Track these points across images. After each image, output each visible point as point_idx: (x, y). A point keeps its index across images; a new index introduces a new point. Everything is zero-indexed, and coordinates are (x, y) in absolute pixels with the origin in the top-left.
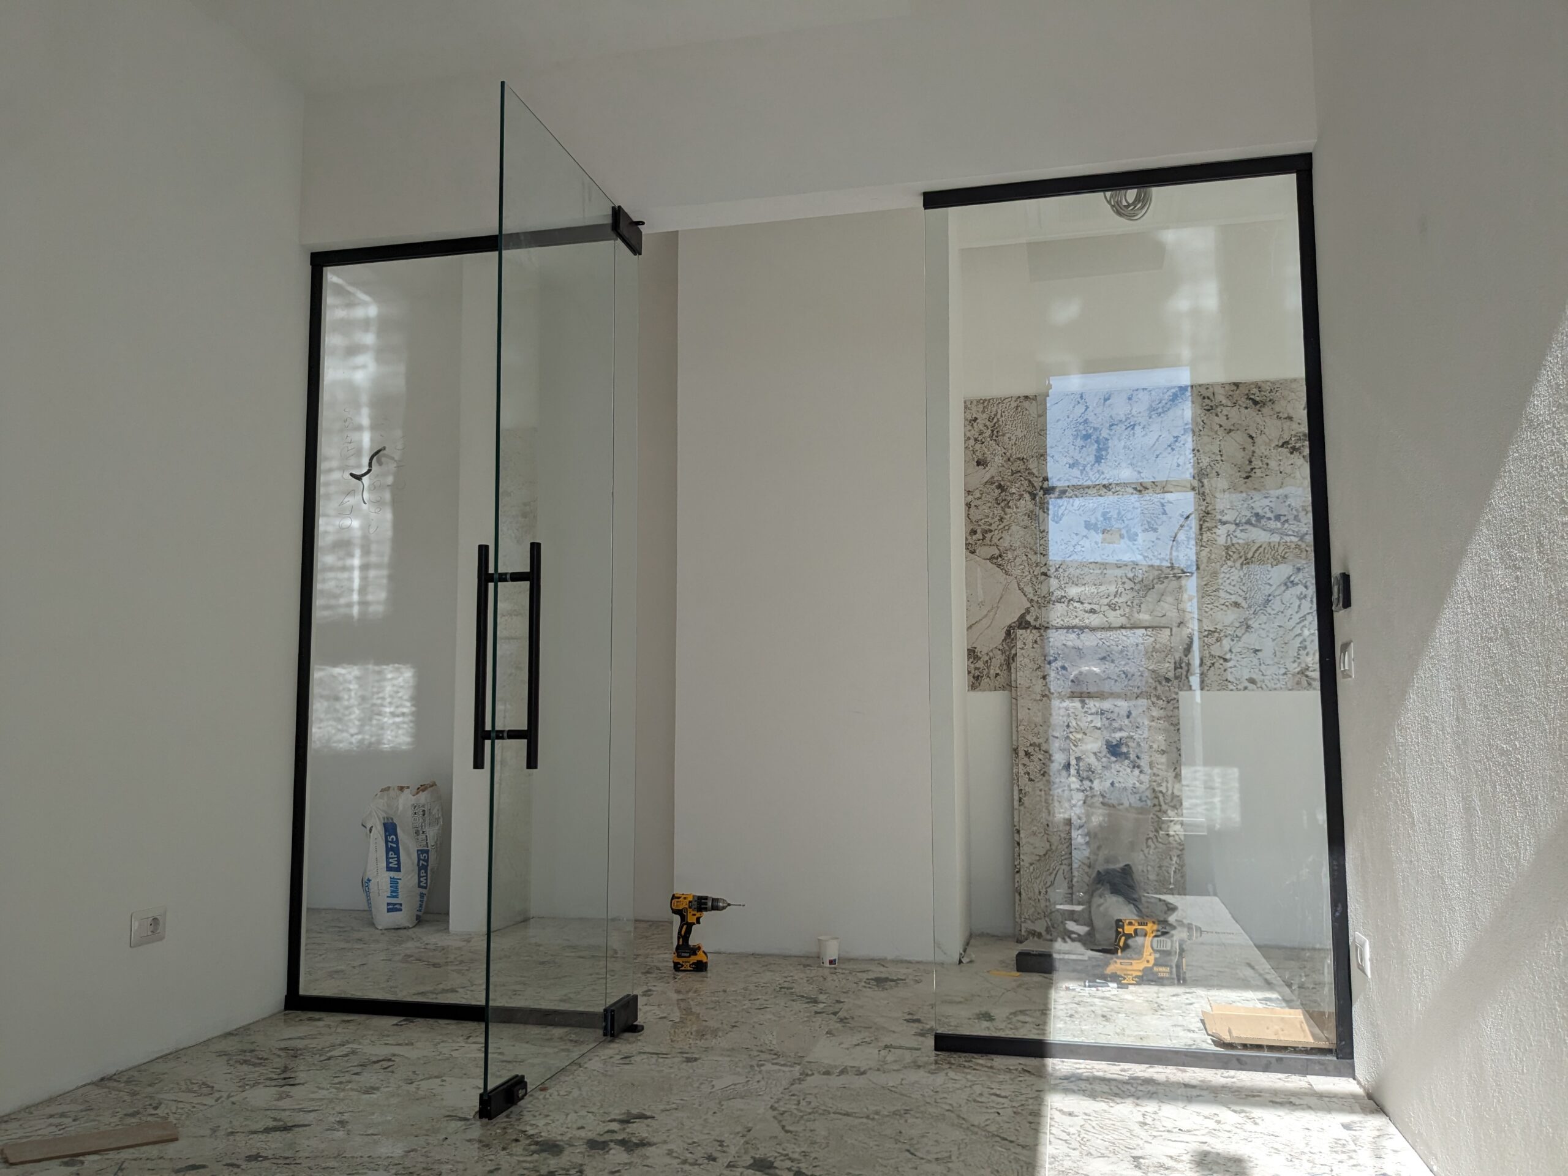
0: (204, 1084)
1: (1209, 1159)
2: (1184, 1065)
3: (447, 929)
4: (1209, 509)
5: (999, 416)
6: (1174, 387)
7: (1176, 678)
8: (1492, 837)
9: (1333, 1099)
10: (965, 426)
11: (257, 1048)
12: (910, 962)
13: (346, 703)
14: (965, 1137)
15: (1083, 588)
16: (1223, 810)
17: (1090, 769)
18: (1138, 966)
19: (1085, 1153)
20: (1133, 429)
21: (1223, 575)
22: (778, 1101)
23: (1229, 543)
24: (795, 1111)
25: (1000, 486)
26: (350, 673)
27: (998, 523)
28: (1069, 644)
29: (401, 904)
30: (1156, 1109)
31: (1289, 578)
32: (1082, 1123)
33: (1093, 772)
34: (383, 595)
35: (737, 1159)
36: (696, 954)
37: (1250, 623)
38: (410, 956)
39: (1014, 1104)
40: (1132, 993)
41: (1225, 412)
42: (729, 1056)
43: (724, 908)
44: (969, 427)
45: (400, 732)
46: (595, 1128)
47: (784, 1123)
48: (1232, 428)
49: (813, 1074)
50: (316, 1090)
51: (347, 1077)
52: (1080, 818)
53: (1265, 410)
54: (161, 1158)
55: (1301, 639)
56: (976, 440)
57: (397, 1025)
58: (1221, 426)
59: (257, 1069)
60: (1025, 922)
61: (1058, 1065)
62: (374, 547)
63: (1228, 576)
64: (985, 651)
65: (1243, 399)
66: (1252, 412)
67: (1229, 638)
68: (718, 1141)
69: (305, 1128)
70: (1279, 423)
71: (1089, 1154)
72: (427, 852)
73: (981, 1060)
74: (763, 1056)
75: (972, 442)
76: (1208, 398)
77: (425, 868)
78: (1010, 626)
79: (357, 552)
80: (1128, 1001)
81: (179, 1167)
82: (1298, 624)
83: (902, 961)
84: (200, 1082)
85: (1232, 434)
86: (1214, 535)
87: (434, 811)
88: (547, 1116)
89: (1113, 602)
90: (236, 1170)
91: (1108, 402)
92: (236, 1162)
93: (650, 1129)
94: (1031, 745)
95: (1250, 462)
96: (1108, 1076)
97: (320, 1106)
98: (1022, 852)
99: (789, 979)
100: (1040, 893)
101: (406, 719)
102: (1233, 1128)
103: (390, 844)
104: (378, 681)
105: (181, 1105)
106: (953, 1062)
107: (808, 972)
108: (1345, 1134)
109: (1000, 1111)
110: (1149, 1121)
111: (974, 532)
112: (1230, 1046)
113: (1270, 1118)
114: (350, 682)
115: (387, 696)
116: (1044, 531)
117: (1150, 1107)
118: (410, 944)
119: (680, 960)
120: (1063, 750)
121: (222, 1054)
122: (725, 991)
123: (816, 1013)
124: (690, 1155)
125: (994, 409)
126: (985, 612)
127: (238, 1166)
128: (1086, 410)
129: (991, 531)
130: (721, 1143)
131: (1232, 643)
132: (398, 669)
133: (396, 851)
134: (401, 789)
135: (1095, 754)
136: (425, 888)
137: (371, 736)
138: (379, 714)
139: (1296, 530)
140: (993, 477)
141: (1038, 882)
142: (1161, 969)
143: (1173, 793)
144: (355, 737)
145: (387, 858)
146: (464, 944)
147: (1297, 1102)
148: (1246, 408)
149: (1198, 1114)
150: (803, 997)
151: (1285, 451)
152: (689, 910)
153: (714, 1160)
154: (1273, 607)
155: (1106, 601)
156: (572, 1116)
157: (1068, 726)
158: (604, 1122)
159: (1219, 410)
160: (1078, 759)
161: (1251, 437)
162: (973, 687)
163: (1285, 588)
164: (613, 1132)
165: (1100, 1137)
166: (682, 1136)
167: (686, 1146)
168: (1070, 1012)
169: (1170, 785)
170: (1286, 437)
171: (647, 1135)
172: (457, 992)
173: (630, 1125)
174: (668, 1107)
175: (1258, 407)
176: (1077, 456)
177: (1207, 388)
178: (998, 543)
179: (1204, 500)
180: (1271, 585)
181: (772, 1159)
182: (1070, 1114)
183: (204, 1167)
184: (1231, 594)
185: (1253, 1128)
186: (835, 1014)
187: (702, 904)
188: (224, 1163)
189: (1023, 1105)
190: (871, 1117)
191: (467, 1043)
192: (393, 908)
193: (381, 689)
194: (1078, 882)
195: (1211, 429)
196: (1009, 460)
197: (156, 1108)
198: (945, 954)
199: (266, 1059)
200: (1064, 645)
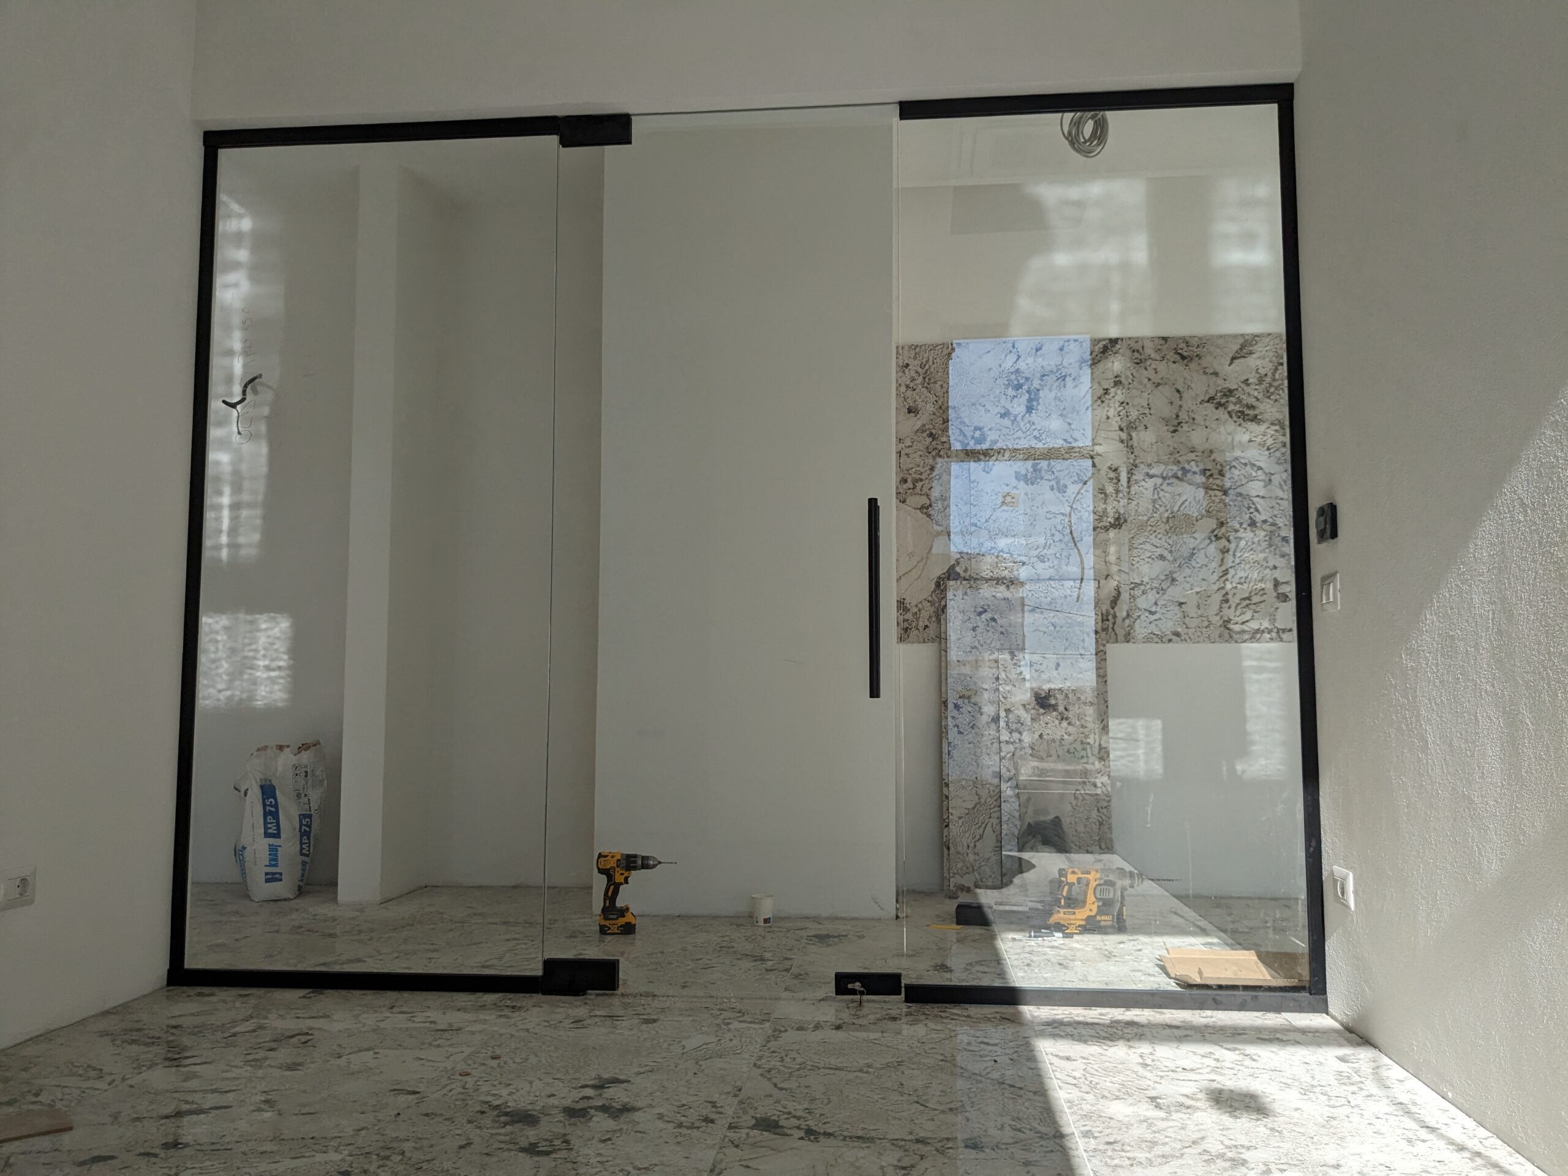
0: (89, 1066)
1: (1225, 1096)
2: (1160, 1007)
3: (335, 899)
4: (1137, 462)
5: (931, 363)
6: (1104, 340)
7: (1103, 630)
9: (1317, 1034)
10: (897, 372)
11: (145, 1027)
12: (844, 919)
13: (212, 656)
14: (970, 1086)
15: (1012, 540)
16: (1146, 762)
17: (1019, 721)
18: (1081, 915)
19: (1099, 1096)
20: (1064, 380)
21: (1149, 528)
22: (760, 1058)
23: (1156, 496)
24: (781, 1068)
25: (931, 435)
26: (217, 622)
27: (928, 472)
28: (999, 595)
29: (281, 874)
30: (1151, 1050)
31: (1213, 531)
32: (1085, 1067)
33: (1022, 724)
34: (256, 537)
35: (736, 1120)
36: (624, 916)
37: (1175, 575)
38: (300, 927)
39: (1007, 1051)
40: (1077, 942)
41: (1153, 366)
42: (690, 1016)
43: (654, 866)
44: (901, 374)
45: (276, 687)
46: (568, 1097)
47: (774, 1080)
48: (1160, 381)
49: (786, 1031)
50: (228, 1068)
51: (261, 1054)
52: (1009, 771)
53: (1192, 365)
54: (56, 1150)
55: (1223, 592)
56: (907, 387)
57: (304, 997)
58: (1149, 380)
59: (151, 1049)
60: (953, 877)
61: (1029, 1011)
62: (246, 485)
63: (1154, 529)
64: (914, 603)
65: (1171, 354)
66: (1179, 367)
67: (1155, 590)
68: (710, 1102)
69: (227, 1110)
70: (1204, 378)
71: (1103, 1097)
72: (310, 816)
73: (956, 1010)
74: (726, 1014)
75: (903, 389)
76: (1138, 351)
77: (307, 834)
78: (939, 578)
79: (227, 490)
80: (1079, 950)
81: (82, 1159)
82: (1221, 577)
83: (837, 918)
84: (86, 1066)
85: (1159, 388)
86: (1141, 489)
87: (318, 773)
88: (509, 1085)
89: (1042, 553)
90: (153, 1160)
91: (1039, 353)
92: (153, 1151)
93: (630, 1094)
94: (960, 697)
95: (1177, 416)
96: (1090, 1020)
97: (238, 1085)
98: (950, 806)
99: (726, 938)
100: (968, 846)
101: (283, 674)
102: (1234, 1066)
103: (268, 808)
104: (250, 632)
105: (66, 1091)
106: (927, 1012)
107: (743, 931)
108: (1343, 1067)
109: (996, 1059)
110: (1149, 1062)
111: (905, 481)
112: (1190, 986)
113: (1268, 1055)
114: (217, 632)
115: (260, 648)
116: (974, 481)
117: (1145, 1048)
118: (294, 916)
119: (607, 923)
120: (992, 702)
121: (104, 1034)
122: (662, 952)
123: (767, 970)
124: (683, 1119)
125: (926, 355)
126: (915, 563)
127: (155, 1155)
128: (1018, 359)
129: (921, 480)
130: (713, 1104)
131: (1157, 596)
132: (274, 619)
133: (275, 816)
134: (281, 748)
135: (1024, 706)
136: (307, 856)
137: (242, 692)
138: (252, 667)
139: (1221, 484)
140: (924, 425)
141: (967, 835)
142: (1103, 918)
143: (1100, 745)
144: (224, 693)
145: (265, 823)
146: (358, 914)
147: (1285, 1038)
148: (1174, 362)
149: (1195, 1053)
150: (747, 955)
151: (1210, 406)
152: (617, 869)
153: (712, 1121)
154: (1198, 560)
155: (1036, 553)
156: (537, 1084)
157: (997, 679)
158: (575, 1088)
159: (1148, 363)
160: (1008, 711)
161: (1178, 391)
162: (901, 640)
163: (1208, 541)
164: (588, 1098)
165: (1108, 1080)
166: (668, 1099)
167: (675, 1109)
168: (1027, 962)
169: (1097, 737)
170: (1212, 393)
171: (628, 1100)
172: (365, 961)
173: (606, 1090)
174: (642, 1070)
175: (1186, 361)
176: (1008, 406)
177: (1137, 342)
178: (928, 492)
179: (1132, 453)
180: (1196, 539)
181: (775, 1118)
182: (1068, 1059)
183: (112, 1158)
184: (1157, 547)
185: (1253, 1064)
186: (787, 970)
187: (631, 863)
188: (137, 1153)
189: (1016, 1052)
190: (865, 1070)
191: (392, 1013)
192: (272, 878)
193: (254, 640)
194: (1006, 835)
195: (1141, 383)
196: (941, 408)
197: (37, 1095)
198: (882, 909)
199: (159, 1038)
200: (994, 596)
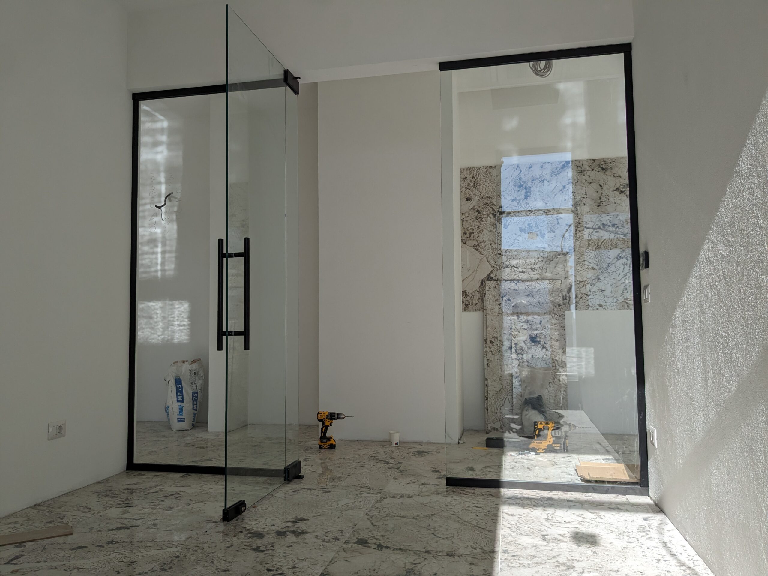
0: (86, 507)
1: (579, 535)
2: (567, 491)
3: (207, 430)
4: (580, 221)
5: (477, 176)
6: (563, 161)
7: (564, 304)
8: (716, 378)
9: (639, 506)
10: (461, 181)
11: (113, 489)
12: (434, 443)
13: (155, 320)
14: (460, 527)
15: (518, 261)
16: (586, 368)
17: (522, 349)
18: (545, 444)
19: (519, 533)
20: (543, 182)
21: (587, 254)
22: (370, 511)
23: (590, 238)
24: (378, 516)
25: (478, 211)
26: (157, 305)
27: (477, 229)
28: (512, 288)
29: (184, 418)
30: (553, 512)
31: (619, 255)
32: (518, 519)
33: (523, 351)
34: (173, 266)
35: (349, 539)
36: (330, 441)
37: (600, 277)
38: (189, 444)
39: (485, 511)
40: (542, 457)
41: (588, 174)
42: (346, 489)
43: (343, 418)
44: (463, 182)
45: (183, 334)
46: (280, 526)
47: (373, 521)
48: (592, 181)
49: (387, 498)
50: (142, 509)
51: (158, 502)
52: (517, 373)
53: (608, 173)
54: (64, 543)
55: (624, 285)
56: (466, 188)
57: (182, 477)
58: (586, 181)
59: (113, 499)
60: (490, 423)
61: (507, 492)
62: (168, 242)
63: (589, 254)
64: (471, 292)
65: (597, 167)
66: (601, 174)
67: (590, 284)
68: (340, 531)
69: (136, 528)
70: (614, 179)
71: (521, 534)
72: (197, 393)
73: (469, 490)
74: (363, 489)
75: (464, 189)
76: (580, 167)
77: (196, 401)
78: (483, 280)
79: (160, 245)
80: (540, 461)
81: (74, 547)
82: (623, 277)
83: (430, 443)
84: (84, 506)
85: (591, 184)
86: (582, 234)
87: (200, 373)
88: (256, 520)
89: (533, 267)
90: (102, 548)
91: (530, 169)
92: (102, 545)
93: (307, 526)
94: (493, 338)
95: (600, 198)
96: (530, 496)
97: (144, 517)
98: (488, 389)
99: (375, 452)
100: (497, 409)
101: (186, 328)
102: (590, 521)
103: (178, 389)
104: (171, 309)
105: (74, 517)
106: (455, 491)
107: (384, 448)
108: (644, 523)
109: (477, 514)
110: (550, 518)
111: (465, 233)
112: (589, 481)
113: (609, 516)
114: (157, 309)
115: (176, 316)
116: (499, 233)
117: (551, 511)
118: (189, 438)
119: (322, 444)
120: (508, 340)
121: (95, 492)
122: (344, 458)
123: (389, 468)
124: (327, 538)
125: (476, 172)
126: (471, 273)
128: (520, 173)
129: (473, 233)
130: (342, 531)
131: (591, 287)
132: (181, 303)
133: (182, 392)
134: (184, 362)
135: (524, 342)
136: (196, 410)
137: (169, 336)
138: (172, 325)
139: (622, 231)
140: (474, 206)
141: (497, 403)
142: (556, 445)
143: (562, 360)
144: (160, 337)
145: (177, 396)
146: (216, 437)
147: (622, 508)
148: (599, 172)
149: (574, 514)
150: (382, 460)
151: (617, 193)
152: (326, 419)
153: (338, 539)
154: (611, 269)
155: (530, 267)
156: (269, 520)
157: (511, 329)
158: (284, 522)
159: (585, 172)
160: (516, 344)
161: (601, 186)
162: (465, 310)
163: (617, 260)
164: (288, 527)
165: (526, 526)
166: (322, 529)
167: (324, 533)
168: (512, 466)
169: (560, 357)
170: (618, 186)
171: (305, 528)
172: (212, 460)
173: (297, 523)
174: (316, 515)
175: (604, 171)
176: (516, 196)
177: (579, 162)
178: (477, 239)
179: (578, 217)
180: (610, 259)
181: (367, 539)
182: (512, 515)
183: (86, 547)
184: (590, 263)
185: (601, 520)
186: (398, 468)
187: (332, 416)
188: (96, 545)
189: (489, 511)
190: (415, 518)
191: (217, 485)
192: (180, 420)
193: (173, 313)
194: (515, 404)
195: (582, 182)
196: (482, 198)
197: (62, 519)
198: (451, 439)
199: (117, 494)
200: (509, 289)
